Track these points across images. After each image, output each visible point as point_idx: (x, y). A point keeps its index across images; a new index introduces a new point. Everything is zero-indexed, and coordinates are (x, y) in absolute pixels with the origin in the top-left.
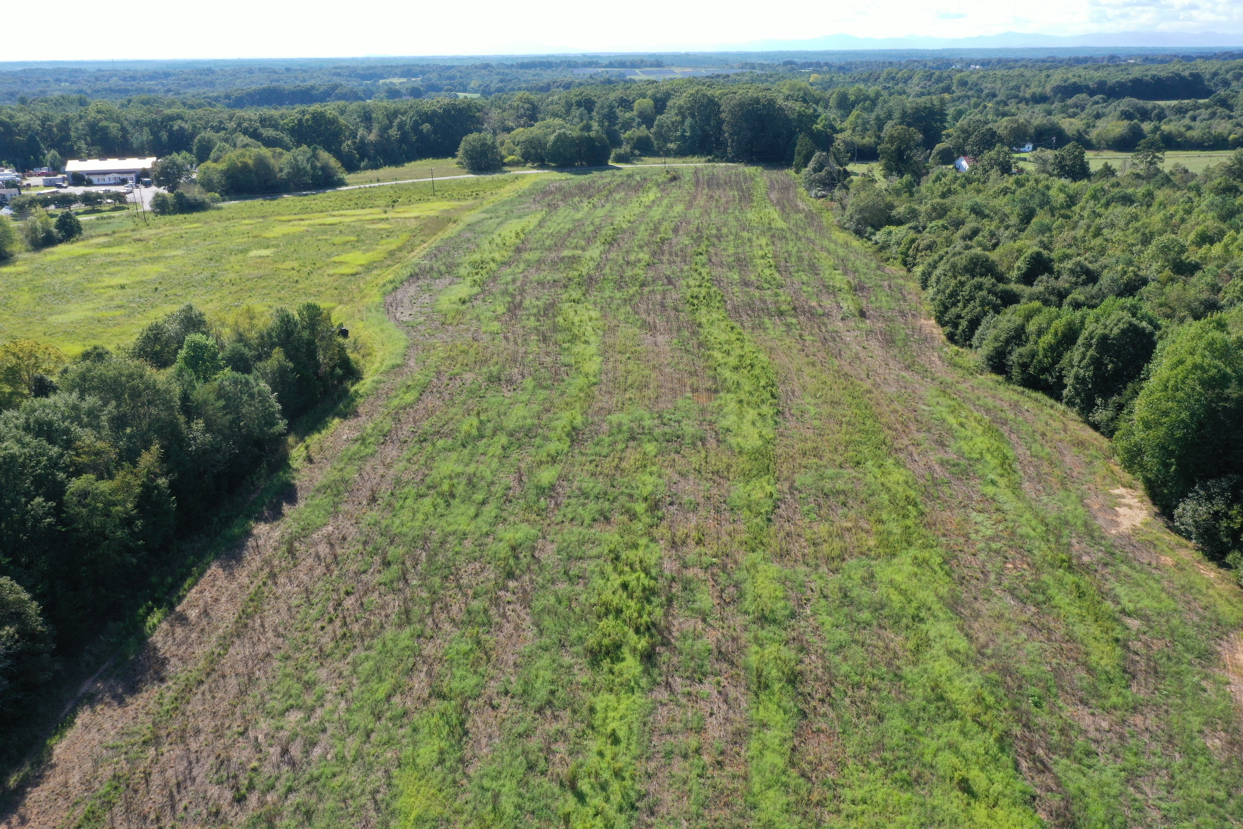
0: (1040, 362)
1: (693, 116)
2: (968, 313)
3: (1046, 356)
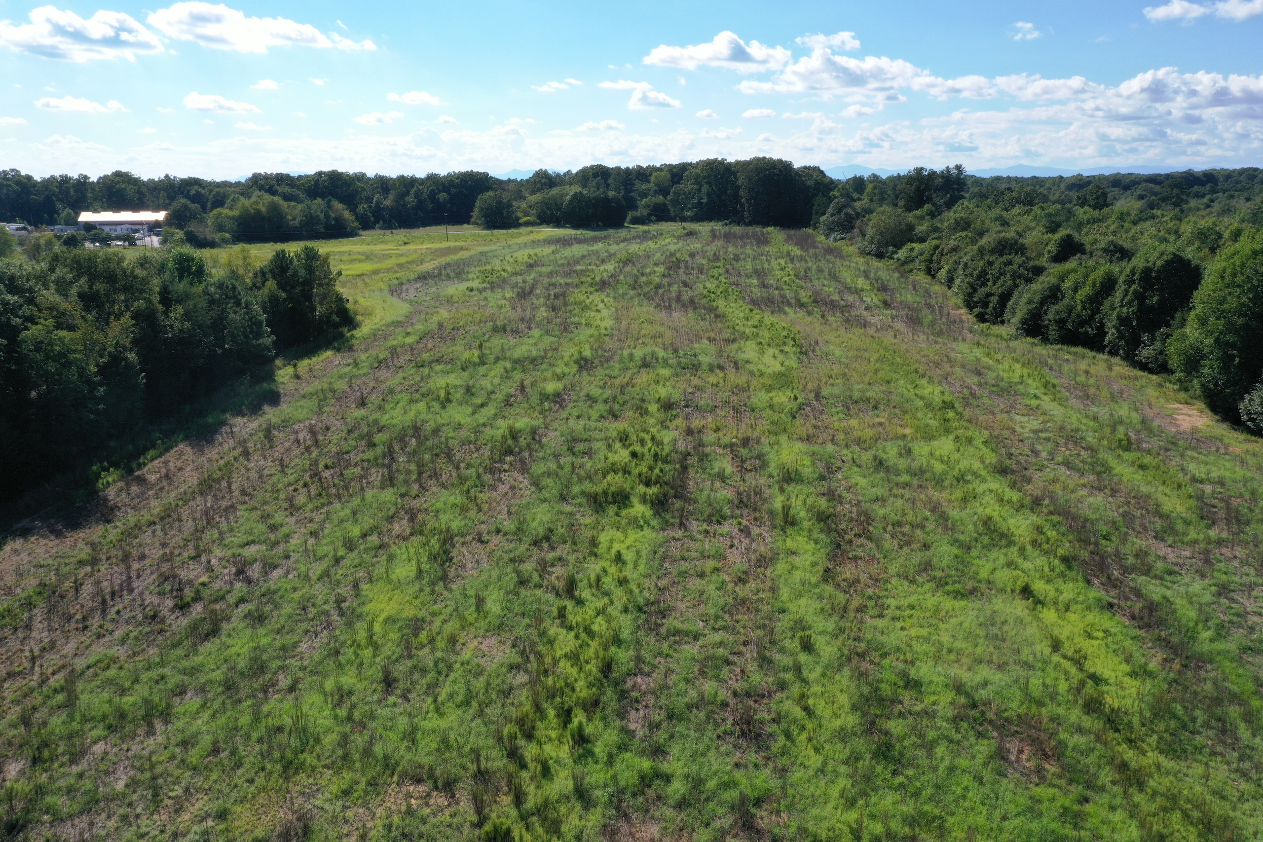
0: (1078, 316)
1: (708, 183)
2: (997, 289)
3: (1084, 308)
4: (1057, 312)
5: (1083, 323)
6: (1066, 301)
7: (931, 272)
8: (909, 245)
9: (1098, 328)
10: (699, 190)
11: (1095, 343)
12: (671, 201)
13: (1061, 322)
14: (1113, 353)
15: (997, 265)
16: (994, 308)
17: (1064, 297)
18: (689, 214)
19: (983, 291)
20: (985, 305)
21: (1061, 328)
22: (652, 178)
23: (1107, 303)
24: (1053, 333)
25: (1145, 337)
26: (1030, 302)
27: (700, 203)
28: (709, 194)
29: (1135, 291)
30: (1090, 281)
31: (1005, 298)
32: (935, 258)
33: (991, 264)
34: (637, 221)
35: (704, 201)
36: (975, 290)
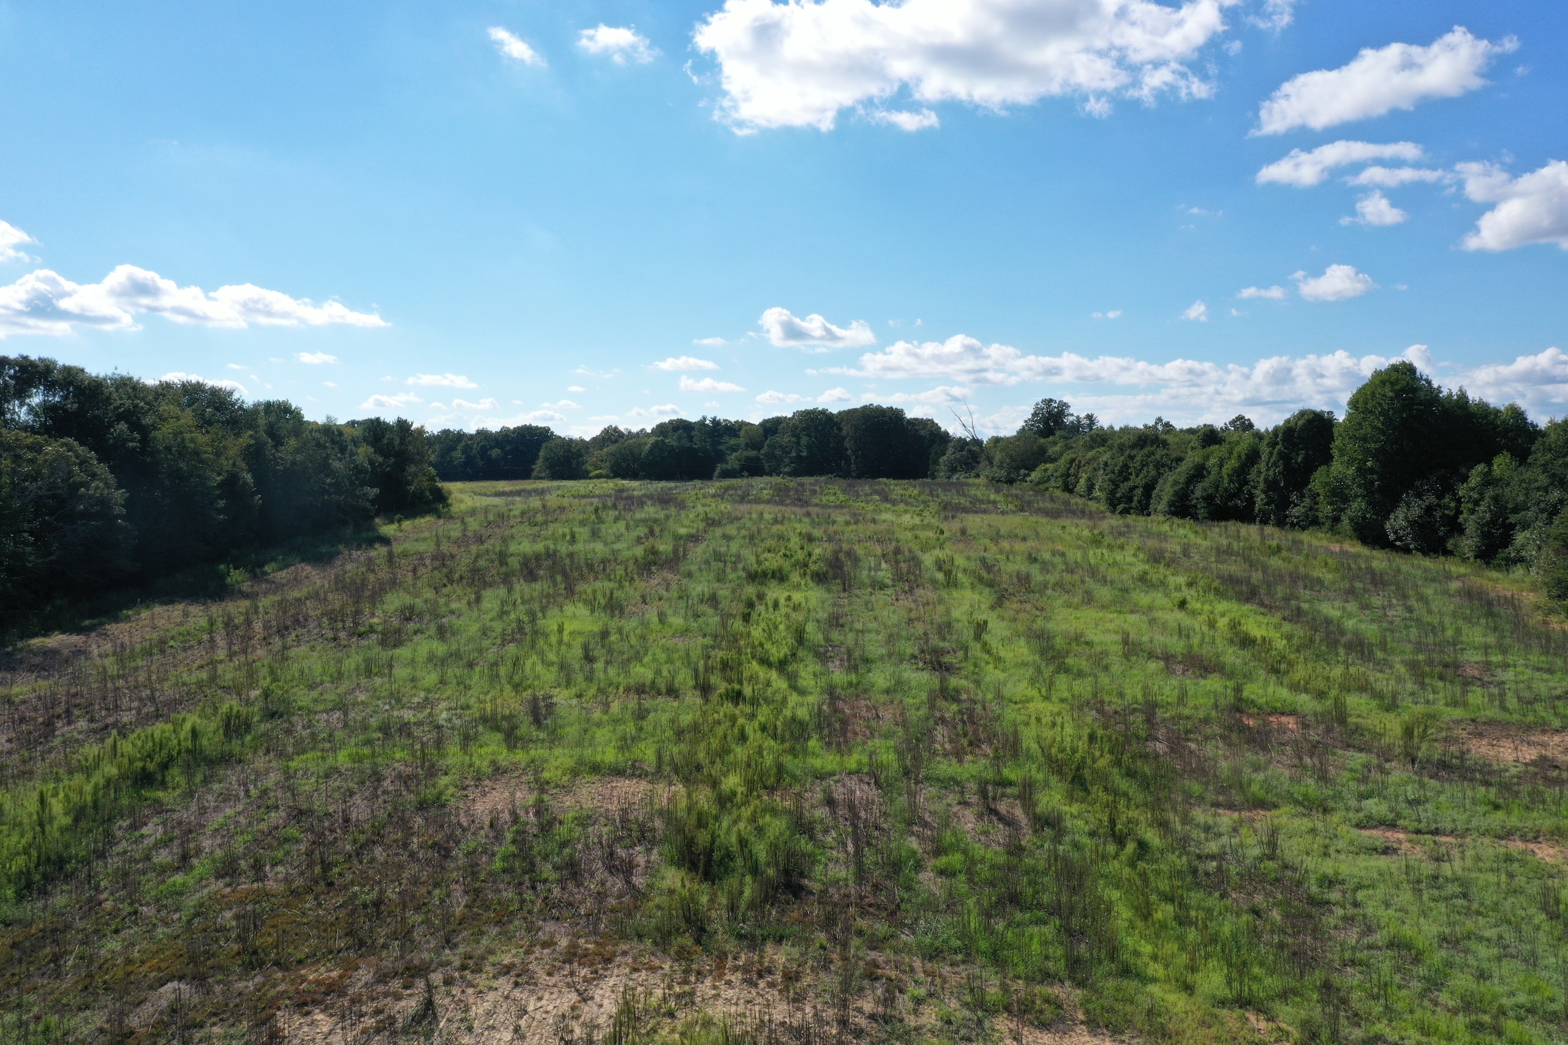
0: (1226, 490)
1: (808, 435)
2: (1140, 481)
3: (1231, 481)
4: (1205, 490)
5: (1231, 496)
6: (1212, 477)
7: (1068, 489)
8: (1042, 467)
9: (1247, 500)
10: (798, 443)
11: (1246, 515)
12: (765, 455)
13: (1209, 499)
14: (1264, 522)
15: (1138, 458)
16: (1139, 502)
17: (1209, 473)
18: (787, 469)
19: (1124, 487)
20: (1130, 499)
21: (1210, 504)
22: (742, 433)
23: (1254, 471)
24: (1202, 512)
25: (1294, 497)
26: (1176, 483)
27: (799, 457)
28: (808, 447)
29: (1280, 453)
30: (1235, 454)
31: (1149, 488)
32: (1072, 471)
33: (1132, 458)
34: (727, 474)
35: (804, 454)
36: (1117, 486)
